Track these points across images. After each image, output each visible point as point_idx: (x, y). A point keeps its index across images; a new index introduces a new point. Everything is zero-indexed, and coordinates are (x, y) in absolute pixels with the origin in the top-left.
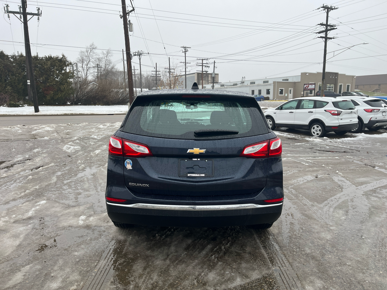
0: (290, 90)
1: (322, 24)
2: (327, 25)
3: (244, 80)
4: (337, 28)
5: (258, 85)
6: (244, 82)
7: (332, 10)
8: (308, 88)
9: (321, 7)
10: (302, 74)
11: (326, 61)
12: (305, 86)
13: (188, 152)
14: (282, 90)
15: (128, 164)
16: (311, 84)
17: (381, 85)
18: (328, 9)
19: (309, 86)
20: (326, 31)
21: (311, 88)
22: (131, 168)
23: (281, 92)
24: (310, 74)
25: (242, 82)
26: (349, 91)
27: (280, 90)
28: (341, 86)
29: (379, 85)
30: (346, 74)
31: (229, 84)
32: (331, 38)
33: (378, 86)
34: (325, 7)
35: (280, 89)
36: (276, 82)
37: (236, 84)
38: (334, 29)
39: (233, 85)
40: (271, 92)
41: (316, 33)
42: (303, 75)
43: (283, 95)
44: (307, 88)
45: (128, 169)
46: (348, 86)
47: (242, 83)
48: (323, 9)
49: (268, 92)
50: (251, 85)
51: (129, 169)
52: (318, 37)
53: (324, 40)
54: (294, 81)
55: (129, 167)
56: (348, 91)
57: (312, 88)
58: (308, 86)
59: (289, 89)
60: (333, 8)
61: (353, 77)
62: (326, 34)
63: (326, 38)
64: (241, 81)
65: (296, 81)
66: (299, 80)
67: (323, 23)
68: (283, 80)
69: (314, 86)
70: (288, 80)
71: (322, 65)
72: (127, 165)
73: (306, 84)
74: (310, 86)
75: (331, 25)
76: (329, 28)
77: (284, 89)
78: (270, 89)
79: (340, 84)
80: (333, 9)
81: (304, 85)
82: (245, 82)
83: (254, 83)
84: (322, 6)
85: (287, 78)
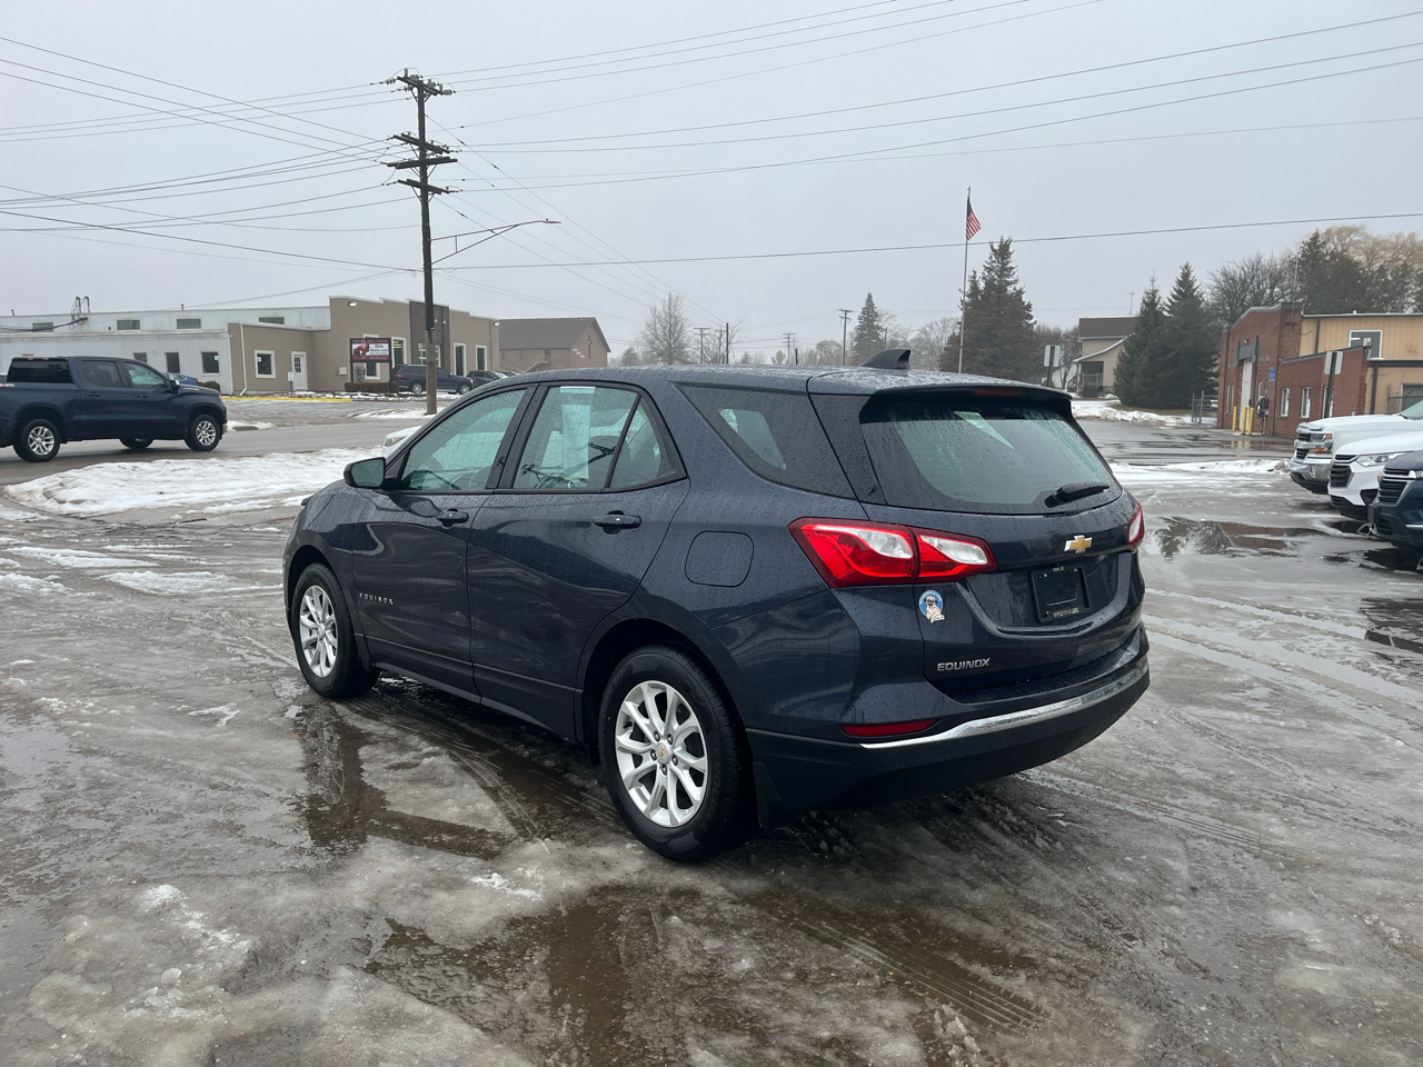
0: (297, 360)
1: (407, 139)
2: (422, 144)
3: (84, 309)
4: (455, 161)
5: (161, 335)
6: (86, 319)
7: (432, 96)
8: (368, 354)
9: (399, 78)
10: (333, 301)
11: (433, 266)
12: (355, 346)
13: (1066, 549)
14: (266, 358)
15: (931, 605)
16: (375, 341)
17: (551, 352)
18: (423, 90)
19: (368, 347)
20: (423, 164)
21: (375, 353)
22: (941, 617)
23: (265, 366)
24: (361, 303)
25: (76, 318)
26: (486, 369)
27: (259, 355)
28: (460, 350)
29: (547, 351)
30: (472, 314)
31: (14, 324)
32: (439, 191)
33: (543, 355)
34: (412, 82)
35: (257, 352)
36: (238, 325)
37: (49, 327)
38: (447, 160)
39: (33, 330)
40: (225, 361)
41: (390, 165)
42: (339, 305)
43: (273, 376)
44: (364, 354)
45: (932, 621)
46: (481, 352)
47: (77, 321)
48: (406, 85)
49: (210, 363)
50: (123, 332)
51: (935, 622)
52: (399, 181)
53: (419, 194)
54: (308, 325)
55: (934, 613)
56: (483, 368)
57: (381, 353)
58: (364, 345)
59: (293, 353)
60: (437, 88)
61: (491, 322)
62: (424, 176)
63: (426, 190)
64: (73, 316)
65: (315, 327)
66: (324, 322)
67: (412, 136)
68: (261, 320)
69: (386, 346)
70: (281, 320)
71: (421, 278)
72: (928, 608)
73: (359, 341)
74: (372, 346)
75: (435, 144)
76: (431, 155)
77: (272, 352)
78: (217, 354)
79: (456, 344)
80: (436, 93)
81: (352, 341)
82: (89, 317)
83: (135, 324)
84: (402, 76)
85: (279, 314)
